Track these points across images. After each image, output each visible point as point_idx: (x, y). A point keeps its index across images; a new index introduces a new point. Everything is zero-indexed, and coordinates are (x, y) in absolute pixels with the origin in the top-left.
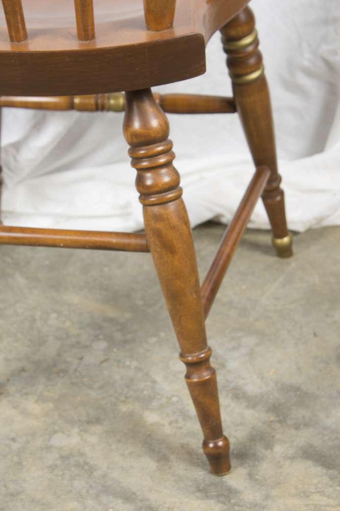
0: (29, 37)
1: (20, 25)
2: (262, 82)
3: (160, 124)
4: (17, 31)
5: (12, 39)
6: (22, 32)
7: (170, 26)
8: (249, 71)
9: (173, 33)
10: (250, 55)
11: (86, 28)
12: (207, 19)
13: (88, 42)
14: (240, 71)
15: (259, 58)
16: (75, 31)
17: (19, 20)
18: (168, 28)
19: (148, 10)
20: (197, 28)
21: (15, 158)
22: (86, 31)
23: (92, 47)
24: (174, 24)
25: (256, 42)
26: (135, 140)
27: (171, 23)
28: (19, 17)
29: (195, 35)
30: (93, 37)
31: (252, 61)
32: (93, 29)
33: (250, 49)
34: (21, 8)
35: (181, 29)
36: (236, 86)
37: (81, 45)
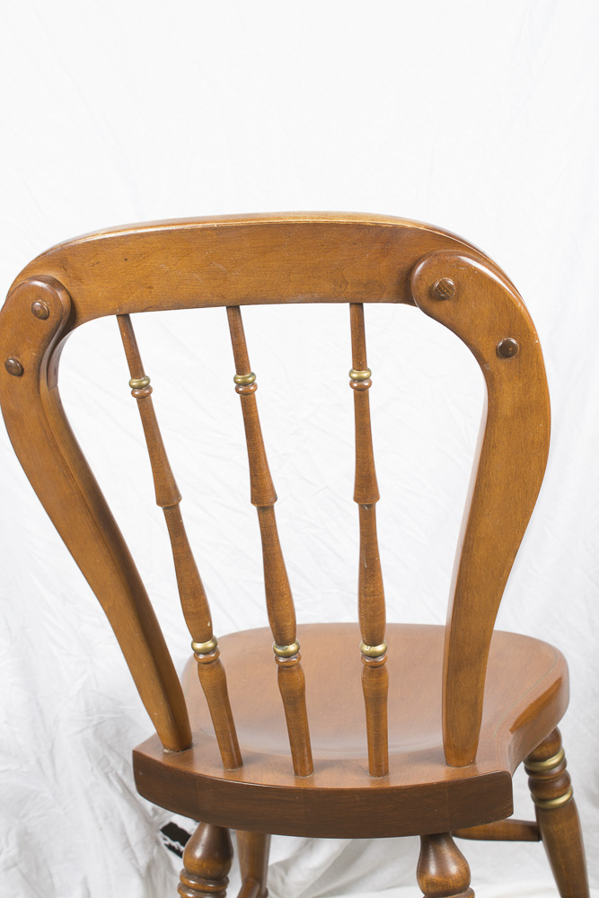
0: (315, 770)
1: (306, 758)
2: (570, 807)
3: (460, 871)
4: (303, 764)
5: (296, 773)
6: (308, 766)
7: (473, 762)
8: (555, 795)
9: (475, 770)
10: (556, 777)
11: (379, 764)
12: (512, 750)
13: (381, 778)
14: (544, 795)
15: (567, 780)
16: (366, 764)
17: (306, 753)
18: (471, 763)
19: (448, 744)
20: (503, 765)
21: (283, 880)
22: (379, 766)
23: (385, 786)
24: (477, 759)
25: (563, 763)
26: (431, 890)
27: (474, 759)
28: (306, 750)
29: (501, 773)
30: (387, 773)
31: (559, 784)
32: (387, 764)
33: (557, 770)
34: (308, 740)
35: (485, 766)
36: (539, 811)
37: (373, 782)
